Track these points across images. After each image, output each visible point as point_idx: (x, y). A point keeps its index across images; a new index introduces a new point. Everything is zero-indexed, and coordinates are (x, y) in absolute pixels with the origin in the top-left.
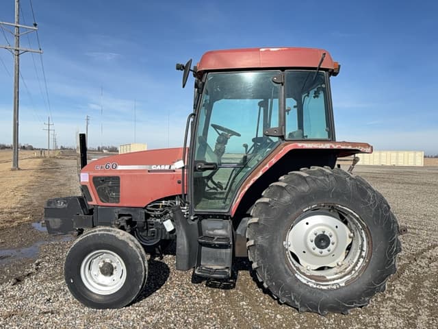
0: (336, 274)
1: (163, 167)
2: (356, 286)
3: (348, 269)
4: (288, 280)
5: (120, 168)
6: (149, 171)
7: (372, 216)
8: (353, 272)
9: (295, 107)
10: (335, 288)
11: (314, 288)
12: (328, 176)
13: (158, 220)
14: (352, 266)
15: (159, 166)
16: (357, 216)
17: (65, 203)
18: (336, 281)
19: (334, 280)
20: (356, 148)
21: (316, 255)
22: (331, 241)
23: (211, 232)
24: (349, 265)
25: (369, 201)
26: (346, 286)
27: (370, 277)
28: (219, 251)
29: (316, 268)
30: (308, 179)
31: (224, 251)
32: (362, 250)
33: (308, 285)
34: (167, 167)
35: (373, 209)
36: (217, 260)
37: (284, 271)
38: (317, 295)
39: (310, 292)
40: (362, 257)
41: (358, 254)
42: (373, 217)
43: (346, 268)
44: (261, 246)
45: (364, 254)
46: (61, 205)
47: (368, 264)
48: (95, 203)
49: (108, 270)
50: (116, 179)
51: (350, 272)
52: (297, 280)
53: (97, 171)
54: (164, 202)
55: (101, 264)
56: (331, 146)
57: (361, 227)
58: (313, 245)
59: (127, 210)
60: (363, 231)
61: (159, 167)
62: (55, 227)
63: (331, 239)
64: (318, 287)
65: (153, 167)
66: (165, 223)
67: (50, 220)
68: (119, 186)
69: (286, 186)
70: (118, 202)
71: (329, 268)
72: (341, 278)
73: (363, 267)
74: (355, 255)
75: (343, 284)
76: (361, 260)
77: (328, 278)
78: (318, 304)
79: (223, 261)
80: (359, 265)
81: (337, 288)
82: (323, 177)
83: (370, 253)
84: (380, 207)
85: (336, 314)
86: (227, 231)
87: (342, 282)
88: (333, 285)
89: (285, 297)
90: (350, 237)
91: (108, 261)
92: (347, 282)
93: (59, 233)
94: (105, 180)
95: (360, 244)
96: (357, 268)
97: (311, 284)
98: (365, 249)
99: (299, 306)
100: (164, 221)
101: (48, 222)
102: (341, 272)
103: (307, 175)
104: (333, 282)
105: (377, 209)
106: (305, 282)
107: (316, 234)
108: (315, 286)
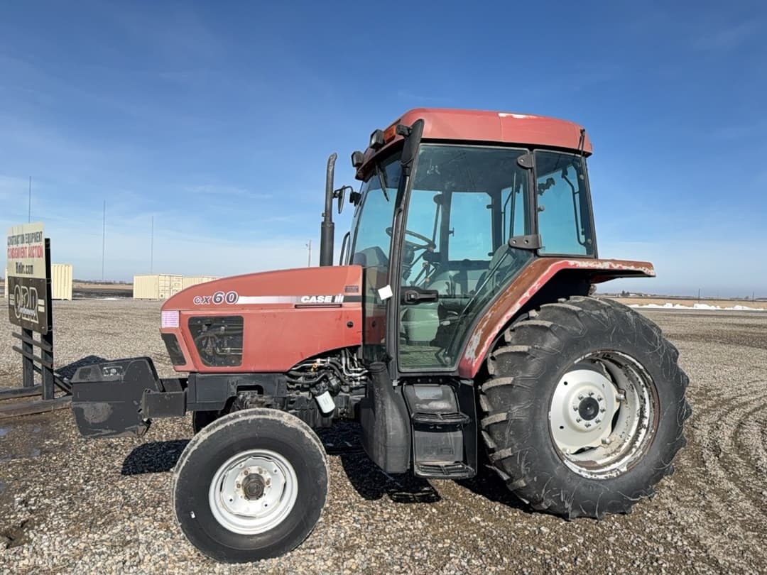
0: (608, 455)
1: (321, 299)
2: (642, 470)
3: (624, 447)
4: (557, 470)
5: (242, 300)
6: (296, 307)
7: (660, 366)
8: (634, 450)
9: (488, 207)
10: (615, 476)
11: (589, 479)
12: (605, 309)
13: (305, 394)
14: (628, 442)
15: (314, 298)
16: (641, 367)
17: (119, 370)
18: (613, 466)
19: (609, 464)
20: (640, 269)
21: (581, 431)
22: (600, 408)
23: (425, 407)
24: (625, 441)
25: (656, 345)
26: (629, 470)
27: (659, 453)
28: (443, 435)
29: (576, 451)
30: (581, 315)
31: (451, 435)
32: (642, 416)
33: (581, 476)
34: (328, 299)
35: (661, 356)
36: (441, 451)
37: (550, 457)
38: (595, 489)
39: (585, 485)
40: (644, 427)
41: (636, 423)
42: (662, 368)
43: (620, 446)
44: (517, 421)
45: (646, 422)
46: (111, 375)
47: (654, 436)
48: (192, 368)
49: (254, 488)
50: (236, 322)
51: (628, 451)
52: (568, 469)
53: (198, 308)
54: (318, 360)
55: (241, 479)
56: (610, 266)
57: (642, 383)
58: (577, 415)
59: (253, 378)
60: (645, 389)
61: (313, 300)
62: (96, 421)
63: (599, 403)
64: (593, 477)
65: (304, 300)
66: (320, 399)
67: (83, 406)
68: (241, 335)
69: (552, 326)
70: (240, 364)
71: (591, 448)
72: (618, 460)
73: (649, 441)
74: (629, 426)
75: (624, 469)
76: (643, 431)
77: (600, 462)
78: (596, 503)
79: (451, 451)
80: (640, 439)
81: (618, 476)
82: (598, 312)
83: (657, 420)
84: (668, 352)
85: (615, 516)
86: (450, 403)
87: (622, 466)
88: (611, 471)
89: (551, 497)
90: (618, 400)
91: (254, 470)
92: (629, 465)
93: (105, 432)
94: (213, 322)
95: (638, 407)
96: (638, 444)
97: (584, 474)
98: (647, 414)
99: (570, 508)
100: (319, 394)
101: (82, 410)
102: (615, 452)
103: (579, 309)
104: (608, 469)
105: (665, 357)
106: (577, 471)
107: (580, 399)
108: (589, 476)
